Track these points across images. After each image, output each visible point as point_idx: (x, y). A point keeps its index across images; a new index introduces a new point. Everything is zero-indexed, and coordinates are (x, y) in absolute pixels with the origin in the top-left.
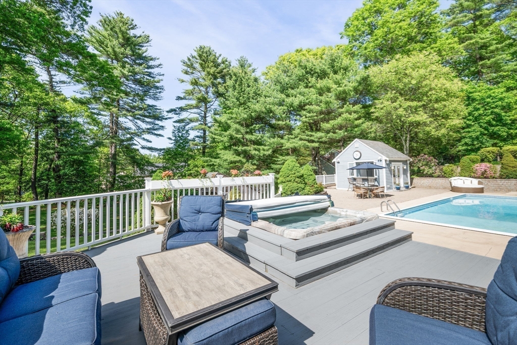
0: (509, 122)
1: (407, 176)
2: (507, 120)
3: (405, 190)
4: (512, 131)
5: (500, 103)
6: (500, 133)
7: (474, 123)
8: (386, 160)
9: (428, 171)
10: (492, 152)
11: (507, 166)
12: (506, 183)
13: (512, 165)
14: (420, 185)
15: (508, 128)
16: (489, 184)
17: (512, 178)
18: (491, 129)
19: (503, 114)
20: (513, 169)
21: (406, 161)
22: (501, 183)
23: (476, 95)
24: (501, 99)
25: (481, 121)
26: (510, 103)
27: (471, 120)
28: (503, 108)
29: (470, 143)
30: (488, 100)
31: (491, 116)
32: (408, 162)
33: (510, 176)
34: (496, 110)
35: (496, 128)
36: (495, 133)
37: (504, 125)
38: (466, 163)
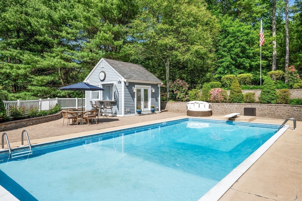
0: (251, 54)
1: (157, 100)
2: (249, 53)
3: (151, 114)
4: (253, 63)
5: (245, 38)
6: (244, 63)
7: (227, 54)
8: (125, 83)
9: (180, 96)
10: (230, 79)
11: (234, 91)
12: (230, 107)
13: (236, 90)
14: (171, 108)
15: (251, 61)
16: (218, 107)
17: (236, 102)
18: (239, 60)
19: (247, 47)
20: (237, 94)
21: (157, 85)
22: (226, 107)
23: (230, 30)
24: (247, 34)
25: (232, 52)
26: (253, 38)
27: (226, 51)
28: (248, 42)
29: (222, 71)
30: (238, 34)
31: (239, 49)
32: (159, 86)
33: (235, 100)
34: (242, 43)
35: (242, 60)
36: (241, 64)
37: (248, 57)
38: (207, 88)
